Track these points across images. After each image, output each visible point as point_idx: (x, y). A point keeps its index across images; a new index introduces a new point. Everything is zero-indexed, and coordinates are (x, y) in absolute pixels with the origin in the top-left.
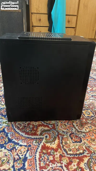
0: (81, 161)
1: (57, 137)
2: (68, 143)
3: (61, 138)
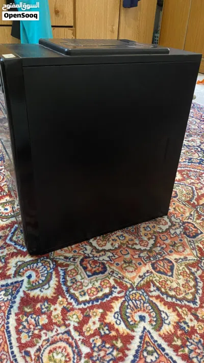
0: (108, 311)
1: (54, 273)
2: (78, 280)
3: (61, 273)
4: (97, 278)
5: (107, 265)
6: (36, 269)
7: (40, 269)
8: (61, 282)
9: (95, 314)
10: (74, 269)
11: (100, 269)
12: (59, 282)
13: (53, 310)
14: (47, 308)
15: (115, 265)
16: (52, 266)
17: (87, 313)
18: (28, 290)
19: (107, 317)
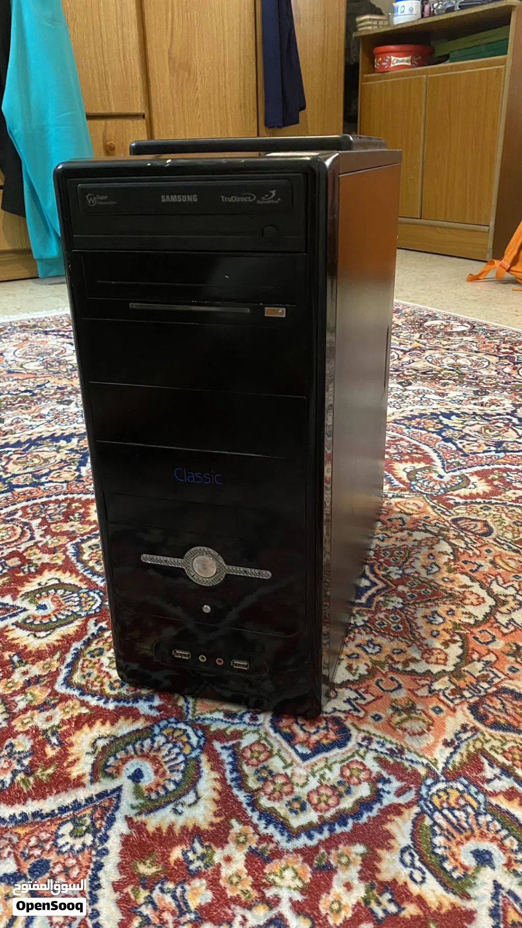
0: (379, 846)
1: (204, 758)
2: (275, 771)
3: (225, 756)
4: (327, 759)
5: (348, 724)
6: (152, 754)
7: (165, 752)
8: (229, 782)
9: (344, 860)
10: (258, 742)
11: (332, 735)
12: (223, 780)
13: (223, 864)
14: (202, 857)
15: (371, 720)
16: (194, 740)
17: (320, 860)
18: (140, 814)
19: (382, 866)
